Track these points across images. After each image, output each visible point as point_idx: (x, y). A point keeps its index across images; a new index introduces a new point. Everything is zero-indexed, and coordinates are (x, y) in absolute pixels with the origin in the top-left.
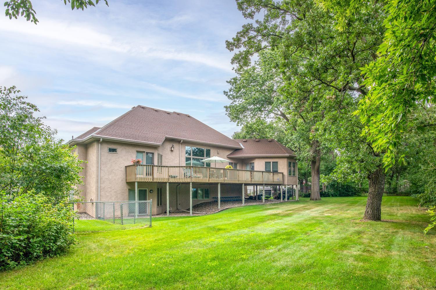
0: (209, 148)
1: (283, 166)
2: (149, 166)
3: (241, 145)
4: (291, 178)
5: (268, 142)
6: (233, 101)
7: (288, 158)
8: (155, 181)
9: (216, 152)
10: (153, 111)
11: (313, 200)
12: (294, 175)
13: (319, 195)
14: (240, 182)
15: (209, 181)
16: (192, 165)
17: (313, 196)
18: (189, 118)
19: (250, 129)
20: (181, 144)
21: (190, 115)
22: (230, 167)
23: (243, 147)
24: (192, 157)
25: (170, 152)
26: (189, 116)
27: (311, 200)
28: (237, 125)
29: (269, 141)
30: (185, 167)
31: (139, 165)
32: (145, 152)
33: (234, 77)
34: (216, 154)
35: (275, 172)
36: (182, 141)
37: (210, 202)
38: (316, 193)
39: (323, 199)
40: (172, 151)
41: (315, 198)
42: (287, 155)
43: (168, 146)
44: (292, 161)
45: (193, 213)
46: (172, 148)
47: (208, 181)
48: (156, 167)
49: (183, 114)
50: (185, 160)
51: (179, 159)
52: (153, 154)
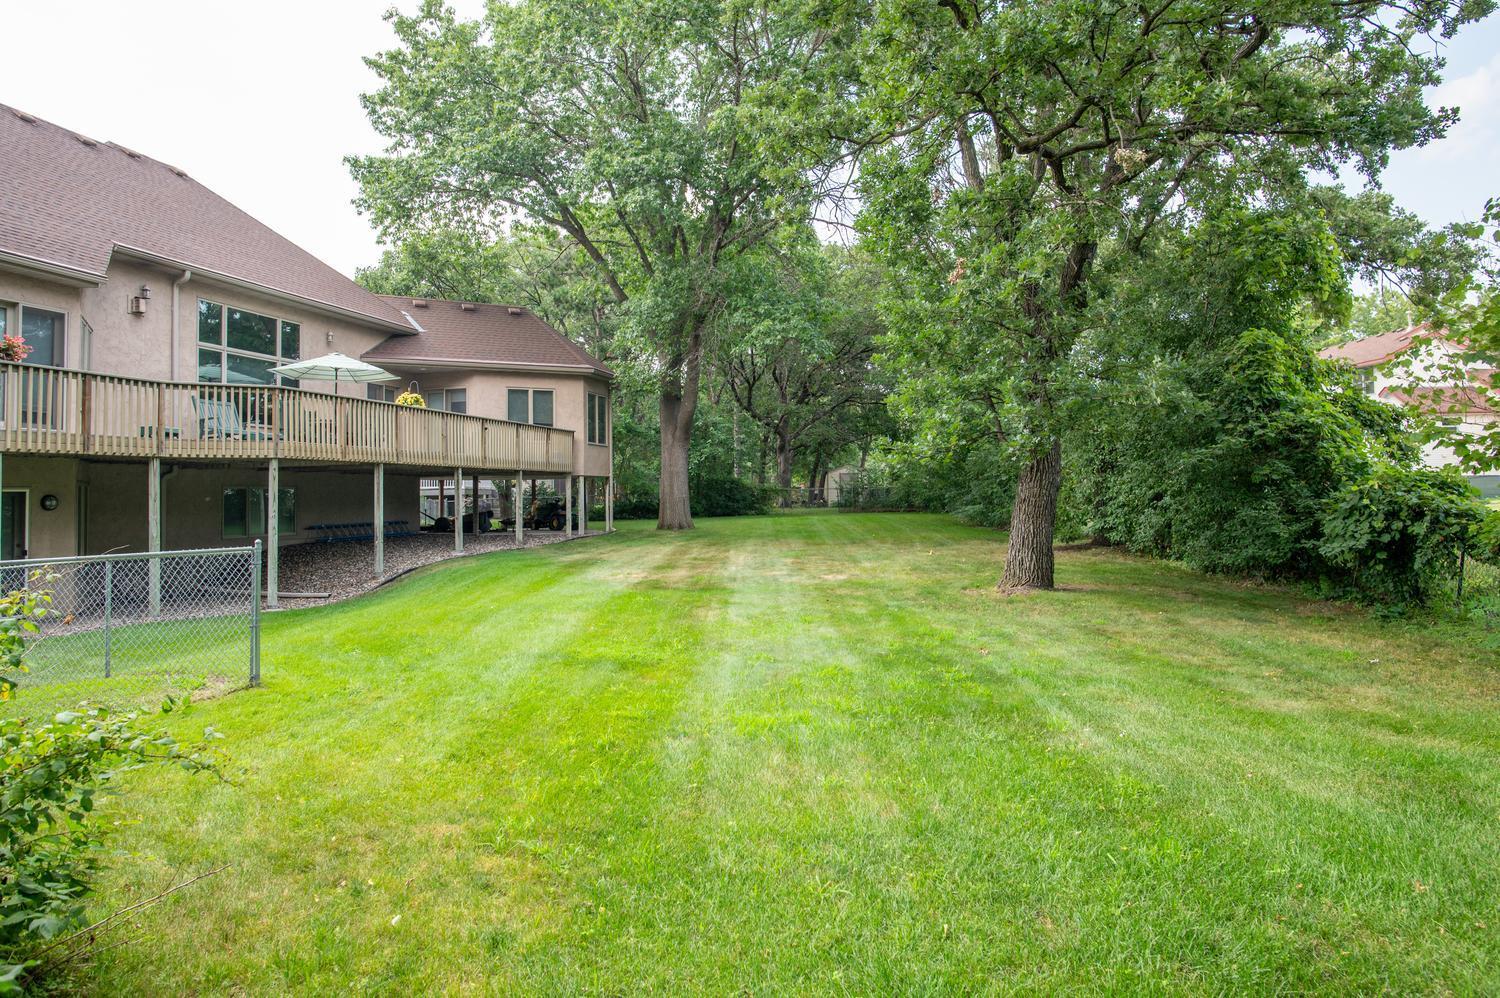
0: (293, 320)
1: (570, 406)
2: (37, 369)
3: (409, 318)
4: (595, 451)
5: (510, 319)
6: (394, 140)
7: (588, 379)
8: (96, 449)
9: (323, 338)
10: (9, 117)
11: (670, 527)
12: (602, 440)
13: (689, 514)
14: (449, 463)
15: (344, 453)
16: (279, 385)
17: (667, 513)
18: (179, 178)
19: (423, 260)
20: (182, 288)
21: (186, 172)
22: (417, 401)
23: (420, 330)
24: (224, 349)
25: (127, 320)
26: (180, 175)
27: (661, 527)
28: (378, 242)
29: (513, 314)
30: (194, 386)
31: (16, 367)
32: (14, 305)
33: (393, 49)
34: (323, 343)
35: (546, 426)
36: (188, 275)
37: (300, 545)
38: (680, 505)
39: (704, 524)
40: (138, 314)
41: (676, 522)
42: (586, 368)
43: (123, 290)
44: (600, 392)
45: (280, 598)
46: (142, 301)
47: (339, 457)
48: (73, 382)
49: (155, 163)
50: (194, 359)
51: (167, 353)
52: (58, 318)
